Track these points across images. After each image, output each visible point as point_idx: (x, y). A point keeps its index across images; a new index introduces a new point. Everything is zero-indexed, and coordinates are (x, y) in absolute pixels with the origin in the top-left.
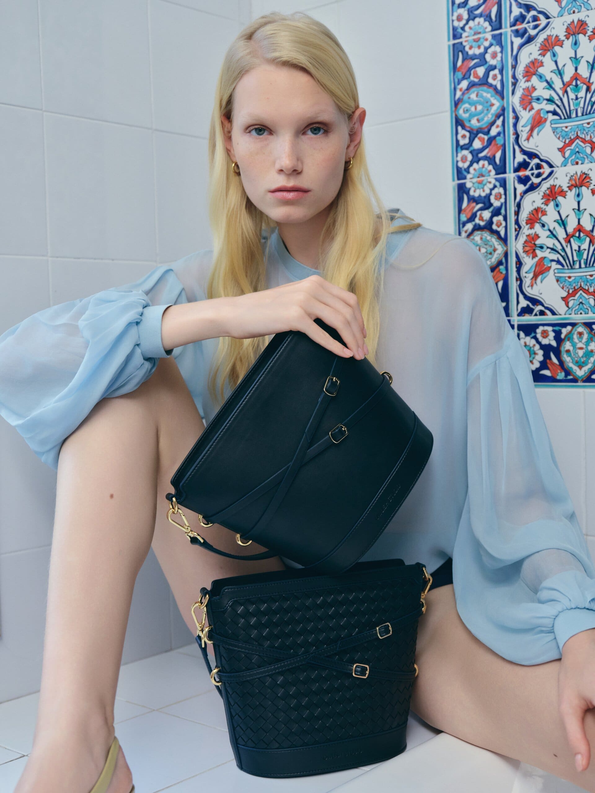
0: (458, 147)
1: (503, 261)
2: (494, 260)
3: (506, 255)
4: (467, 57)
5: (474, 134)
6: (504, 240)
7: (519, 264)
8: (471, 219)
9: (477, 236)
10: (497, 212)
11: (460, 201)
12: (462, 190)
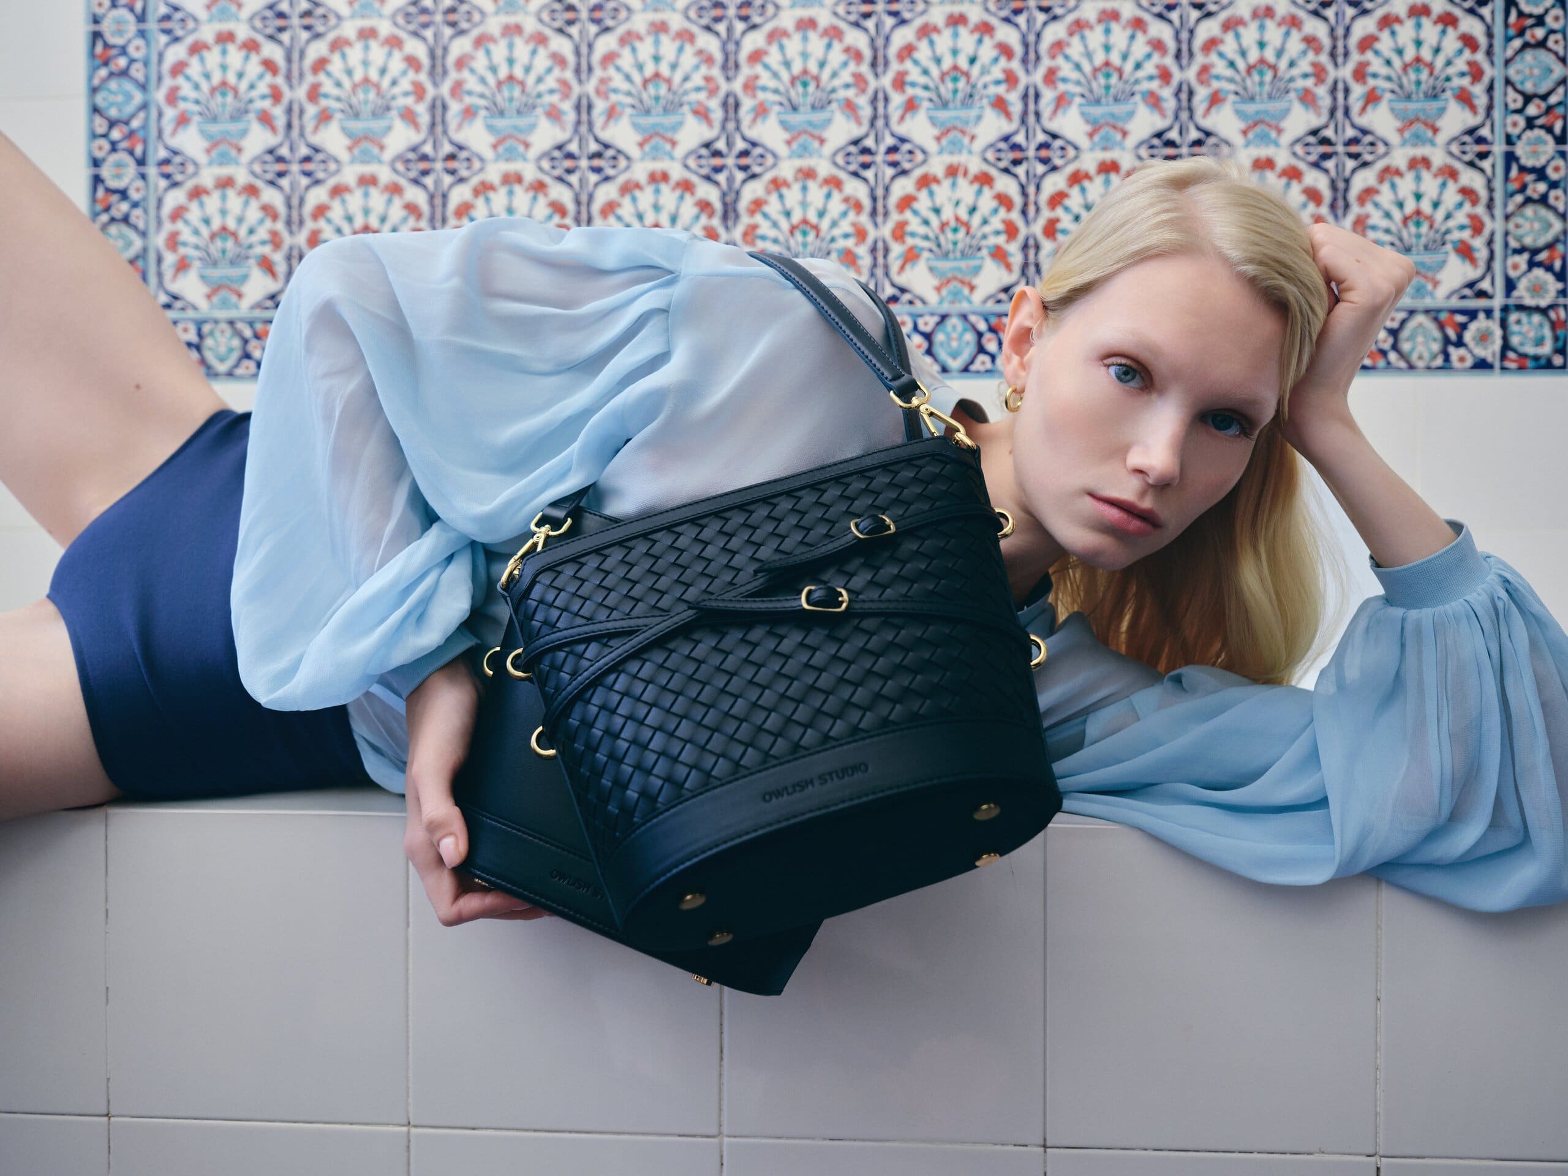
0: (94, 136)
1: (143, 254)
2: (131, 253)
3: (145, 250)
4: (107, 46)
5: (112, 124)
6: (144, 234)
7: (159, 260)
8: (107, 209)
9: (113, 229)
10: (135, 205)
11: (95, 190)
12: (97, 180)
